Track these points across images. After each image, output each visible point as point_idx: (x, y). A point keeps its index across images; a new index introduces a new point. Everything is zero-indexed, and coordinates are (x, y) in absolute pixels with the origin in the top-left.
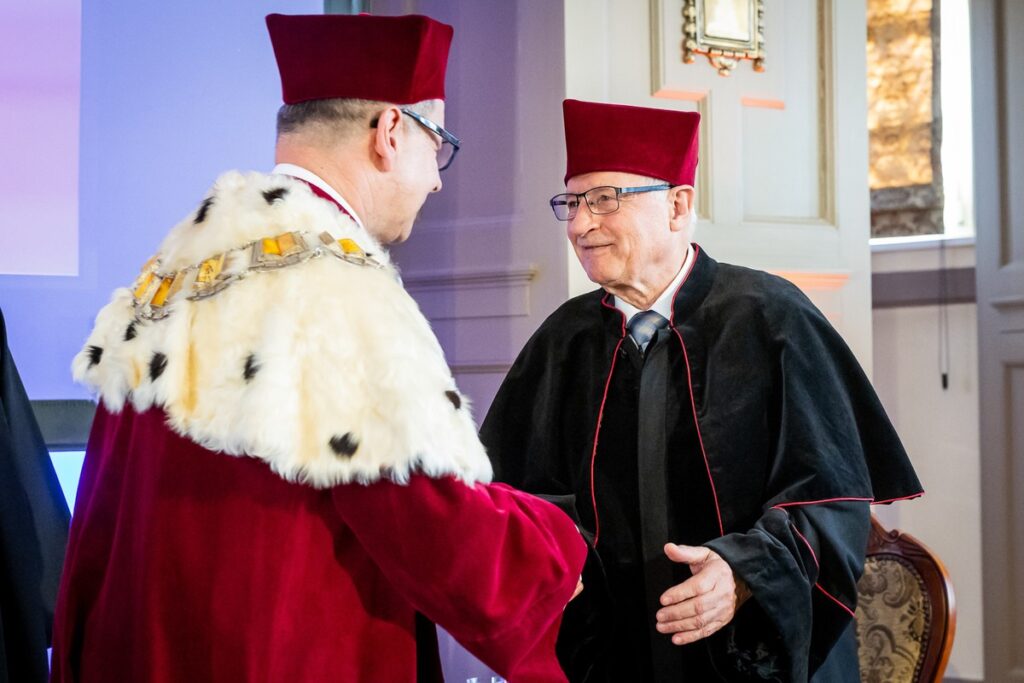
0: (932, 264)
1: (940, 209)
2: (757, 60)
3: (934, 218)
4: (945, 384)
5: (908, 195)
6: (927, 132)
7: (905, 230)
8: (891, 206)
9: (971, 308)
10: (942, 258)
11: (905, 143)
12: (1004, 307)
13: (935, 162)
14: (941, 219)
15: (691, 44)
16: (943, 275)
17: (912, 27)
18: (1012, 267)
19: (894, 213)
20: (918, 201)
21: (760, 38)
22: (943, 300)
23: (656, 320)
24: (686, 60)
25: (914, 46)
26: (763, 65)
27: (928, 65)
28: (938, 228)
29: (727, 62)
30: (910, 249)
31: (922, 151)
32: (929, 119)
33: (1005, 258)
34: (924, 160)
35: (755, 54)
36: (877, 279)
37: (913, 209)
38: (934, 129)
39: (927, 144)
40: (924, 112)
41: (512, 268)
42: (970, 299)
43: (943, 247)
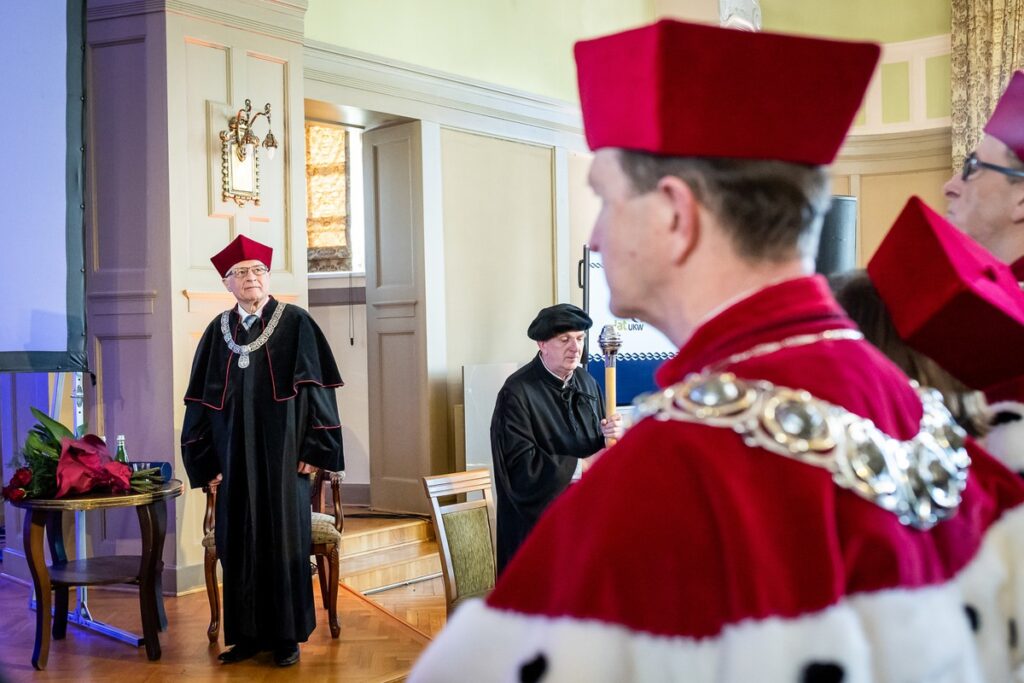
0: (346, 285)
1: (350, 259)
2: (256, 200)
3: (347, 262)
4: (352, 343)
5: (335, 251)
6: (344, 221)
7: (334, 268)
8: (327, 257)
9: (364, 306)
10: (351, 283)
11: (333, 225)
12: (378, 306)
13: (347, 235)
14: (350, 264)
15: (227, 194)
16: (351, 290)
17: (336, 169)
18: (382, 287)
19: (328, 260)
20: (340, 255)
21: (257, 191)
22: (351, 303)
23: (255, 318)
24: (224, 201)
25: (337, 179)
26: (259, 203)
27: (344, 189)
28: (349, 268)
29: (243, 202)
30: (332, 279)
31: (342, 230)
32: (344, 215)
33: (379, 284)
34: (343, 234)
35: (254, 198)
36: (311, 292)
37: (337, 258)
38: (347, 219)
39: (343, 227)
40: (342, 212)
41: (146, 291)
42: (364, 303)
43: (350, 277)
